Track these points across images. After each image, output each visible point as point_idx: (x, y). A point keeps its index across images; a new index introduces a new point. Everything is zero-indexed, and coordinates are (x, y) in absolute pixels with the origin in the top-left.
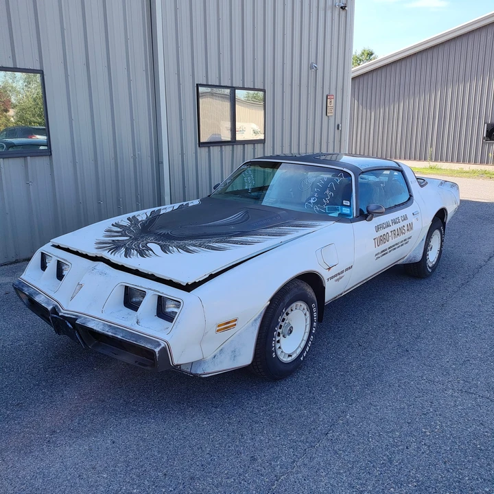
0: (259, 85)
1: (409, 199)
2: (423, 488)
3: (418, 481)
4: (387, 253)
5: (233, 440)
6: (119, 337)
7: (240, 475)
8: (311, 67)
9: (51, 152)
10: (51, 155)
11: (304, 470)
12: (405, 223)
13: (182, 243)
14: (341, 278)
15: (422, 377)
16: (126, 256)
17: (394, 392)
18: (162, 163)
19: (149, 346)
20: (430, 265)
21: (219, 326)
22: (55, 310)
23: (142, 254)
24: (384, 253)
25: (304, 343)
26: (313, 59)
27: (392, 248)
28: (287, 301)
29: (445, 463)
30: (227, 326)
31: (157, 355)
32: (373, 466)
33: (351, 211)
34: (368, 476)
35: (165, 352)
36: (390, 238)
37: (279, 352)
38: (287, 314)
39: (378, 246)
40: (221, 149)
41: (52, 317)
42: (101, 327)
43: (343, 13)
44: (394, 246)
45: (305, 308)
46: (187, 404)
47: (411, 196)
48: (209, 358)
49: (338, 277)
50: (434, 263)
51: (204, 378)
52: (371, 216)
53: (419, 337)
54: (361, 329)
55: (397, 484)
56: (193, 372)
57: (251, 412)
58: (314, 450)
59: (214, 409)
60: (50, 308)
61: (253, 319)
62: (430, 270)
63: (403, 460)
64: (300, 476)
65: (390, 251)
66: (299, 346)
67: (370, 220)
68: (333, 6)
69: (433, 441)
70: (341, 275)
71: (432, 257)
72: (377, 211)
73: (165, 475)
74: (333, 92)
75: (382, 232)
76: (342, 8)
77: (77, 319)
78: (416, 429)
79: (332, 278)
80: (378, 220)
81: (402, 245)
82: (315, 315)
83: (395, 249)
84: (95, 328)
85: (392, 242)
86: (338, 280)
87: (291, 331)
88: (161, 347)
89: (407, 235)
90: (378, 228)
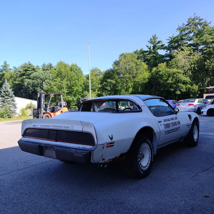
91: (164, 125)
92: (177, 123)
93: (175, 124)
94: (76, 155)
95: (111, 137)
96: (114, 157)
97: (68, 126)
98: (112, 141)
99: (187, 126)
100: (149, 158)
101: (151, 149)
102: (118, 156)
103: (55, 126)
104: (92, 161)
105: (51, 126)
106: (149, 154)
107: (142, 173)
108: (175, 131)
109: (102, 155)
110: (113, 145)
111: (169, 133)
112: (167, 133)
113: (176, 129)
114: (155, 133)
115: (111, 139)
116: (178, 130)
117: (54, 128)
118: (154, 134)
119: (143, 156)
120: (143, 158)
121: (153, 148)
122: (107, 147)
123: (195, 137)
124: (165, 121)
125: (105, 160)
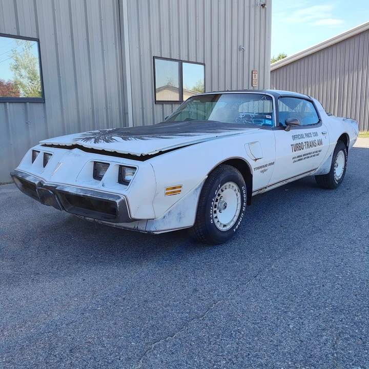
0: (200, 60)
1: (319, 122)
2: (338, 310)
3: (333, 306)
4: (302, 159)
5: (180, 279)
6: (88, 195)
7: (185, 299)
8: (240, 49)
9: (44, 100)
10: (45, 102)
11: (238, 298)
12: (316, 138)
13: (138, 136)
14: (265, 170)
15: (333, 244)
16: (95, 142)
17: (311, 253)
18: (128, 113)
19: (111, 199)
20: (337, 179)
21: (167, 189)
22: (41, 184)
23: (107, 141)
24: (300, 158)
25: (236, 218)
26: (241, 43)
27: (307, 156)
28: (222, 178)
29: (356, 295)
30: (174, 190)
31: (118, 206)
32: (295, 296)
33: (272, 123)
34: (291, 302)
35: (124, 204)
36: (305, 147)
37: (216, 221)
38: (222, 191)
39: (295, 151)
40: (172, 106)
41: (39, 190)
42: (75, 190)
43: (263, 10)
44: (307, 154)
45: (237, 189)
46: (143, 259)
47: (320, 120)
48: (160, 218)
49: (263, 169)
50: (340, 178)
51: (157, 235)
52: (289, 126)
53: (329, 222)
54: (282, 217)
55: (315, 307)
56: (147, 230)
57: (195, 263)
58: (245, 286)
59: (164, 262)
60: (36, 183)
61: (195, 188)
62: (336, 182)
63: (320, 293)
64: (234, 301)
65: (305, 158)
66: (232, 220)
67: (288, 130)
68: (256, 5)
69: (345, 282)
70: (265, 168)
71: (338, 172)
72: (293, 123)
73: (124, 299)
74: (257, 69)
75: (298, 141)
76: (262, 5)
77: (56, 187)
78: (331, 275)
79: (258, 168)
80: (294, 132)
81: (314, 156)
82: (245, 196)
83: (308, 157)
84: (70, 191)
85: (306, 151)
86: (262, 172)
87: (225, 207)
88: (120, 200)
89: (318, 148)
90: (294, 137)
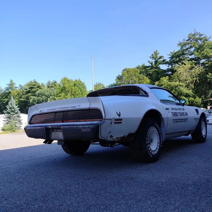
91: (172, 112)
92: (184, 113)
93: (182, 114)
94: (84, 130)
95: (119, 114)
96: (122, 136)
97: (75, 106)
98: (119, 117)
99: (195, 119)
100: (158, 143)
101: (160, 134)
102: (126, 136)
103: (62, 108)
104: (100, 137)
105: (57, 109)
106: (158, 139)
107: (151, 156)
108: (183, 121)
109: (110, 132)
110: (121, 123)
111: (177, 122)
112: (175, 121)
113: (184, 119)
114: (163, 119)
115: (119, 115)
116: (186, 121)
117: (60, 109)
118: (161, 119)
119: (152, 140)
120: (152, 142)
121: (161, 134)
122: (115, 123)
123: (204, 133)
124: (172, 109)
125: (113, 138)
